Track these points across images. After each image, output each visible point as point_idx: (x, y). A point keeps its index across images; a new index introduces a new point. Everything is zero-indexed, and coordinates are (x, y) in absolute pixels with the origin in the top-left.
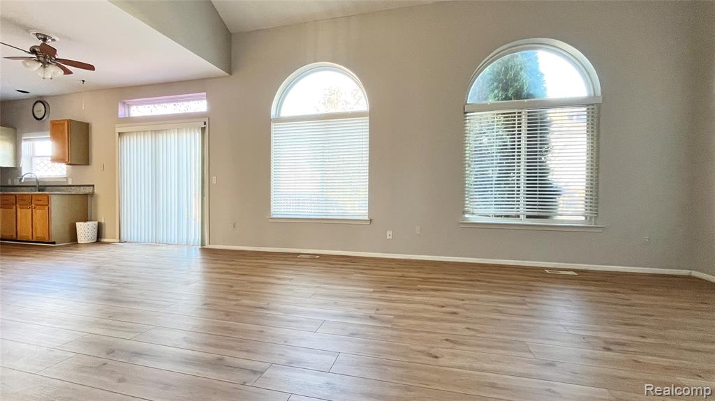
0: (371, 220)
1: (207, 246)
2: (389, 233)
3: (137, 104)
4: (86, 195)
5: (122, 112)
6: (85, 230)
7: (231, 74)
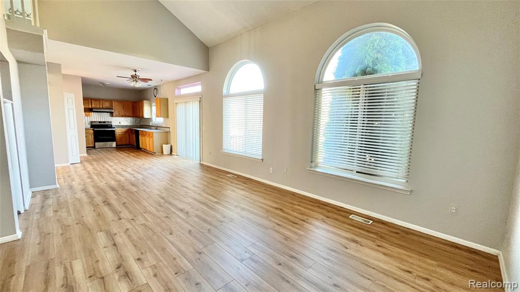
0: (262, 160)
1: (202, 162)
2: (271, 169)
3: (183, 88)
4: (167, 132)
5: (177, 92)
6: (166, 148)
7: (208, 71)
